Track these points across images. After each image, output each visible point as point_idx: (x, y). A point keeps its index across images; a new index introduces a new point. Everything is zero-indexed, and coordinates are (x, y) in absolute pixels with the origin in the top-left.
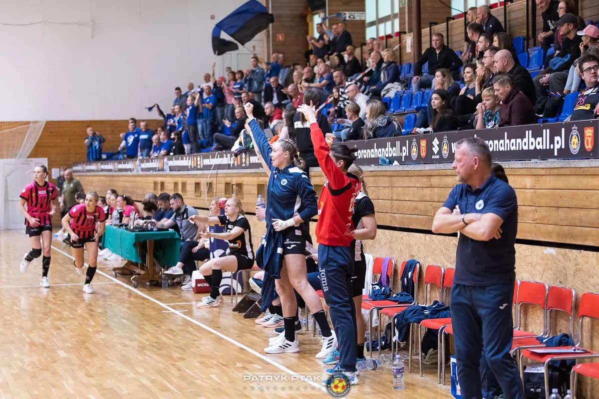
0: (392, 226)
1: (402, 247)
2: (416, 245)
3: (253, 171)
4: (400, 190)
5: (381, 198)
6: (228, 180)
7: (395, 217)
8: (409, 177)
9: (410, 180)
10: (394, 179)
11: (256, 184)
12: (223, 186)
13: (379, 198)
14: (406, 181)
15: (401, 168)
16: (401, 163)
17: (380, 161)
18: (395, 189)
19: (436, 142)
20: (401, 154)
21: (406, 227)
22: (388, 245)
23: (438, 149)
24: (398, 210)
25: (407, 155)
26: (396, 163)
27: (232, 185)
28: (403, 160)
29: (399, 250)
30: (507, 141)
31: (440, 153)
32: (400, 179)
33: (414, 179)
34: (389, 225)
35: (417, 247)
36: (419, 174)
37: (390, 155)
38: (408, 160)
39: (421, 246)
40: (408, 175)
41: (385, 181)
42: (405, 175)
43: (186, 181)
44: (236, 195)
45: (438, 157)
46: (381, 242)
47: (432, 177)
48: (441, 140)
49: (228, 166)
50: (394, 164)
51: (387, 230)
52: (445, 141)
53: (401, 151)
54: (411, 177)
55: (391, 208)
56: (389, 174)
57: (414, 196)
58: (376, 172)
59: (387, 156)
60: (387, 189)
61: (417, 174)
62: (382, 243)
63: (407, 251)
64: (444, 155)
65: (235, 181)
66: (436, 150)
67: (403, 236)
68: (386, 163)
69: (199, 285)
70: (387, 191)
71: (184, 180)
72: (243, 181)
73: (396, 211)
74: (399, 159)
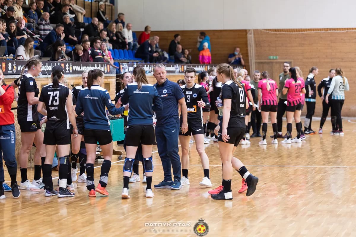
19: (67, 65)
23: (68, 68)
30: (90, 67)
31: (69, 70)
45: (68, 72)
48: (69, 65)
52: (71, 65)
64: (70, 71)
66: (67, 69)
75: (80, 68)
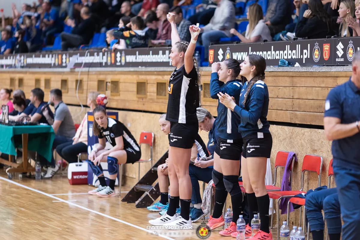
0: (293, 122)
1: (303, 142)
2: (318, 140)
3: (132, 69)
4: (303, 90)
5: (280, 97)
6: (102, 77)
7: (296, 115)
8: (313, 78)
9: (314, 80)
10: (295, 79)
11: (136, 82)
12: (96, 84)
13: (279, 97)
14: (310, 82)
15: (304, 69)
16: (302, 64)
17: (280, 62)
18: (297, 89)
19: (340, 46)
20: (302, 56)
21: (308, 123)
22: (287, 140)
23: (342, 53)
24: (299, 108)
25: (309, 57)
26: (297, 64)
27: (107, 83)
28: (304, 62)
29: (300, 144)
32: (303, 79)
33: (318, 80)
34: (289, 122)
35: (320, 142)
36: (324, 75)
37: (290, 57)
38: (310, 62)
39: (325, 141)
40: (312, 75)
41: (287, 81)
42: (309, 75)
43: (51, 78)
44: (111, 92)
46: (279, 137)
47: (338, 78)
49: (100, 65)
50: (295, 65)
51: (286, 127)
52: (351, 46)
53: (302, 53)
54: (315, 78)
55: (292, 106)
56: (291, 74)
57: (318, 95)
58: (275, 73)
59: (286, 57)
60: (288, 88)
61: (322, 75)
62: (281, 138)
63: (309, 146)
65: (109, 78)
66: (340, 53)
67: (305, 132)
68: (285, 64)
69: (75, 177)
70: (287, 90)
71: (48, 77)
72: (120, 79)
73: (297, 109)
74: (300, 61)
75: (136, 58)
